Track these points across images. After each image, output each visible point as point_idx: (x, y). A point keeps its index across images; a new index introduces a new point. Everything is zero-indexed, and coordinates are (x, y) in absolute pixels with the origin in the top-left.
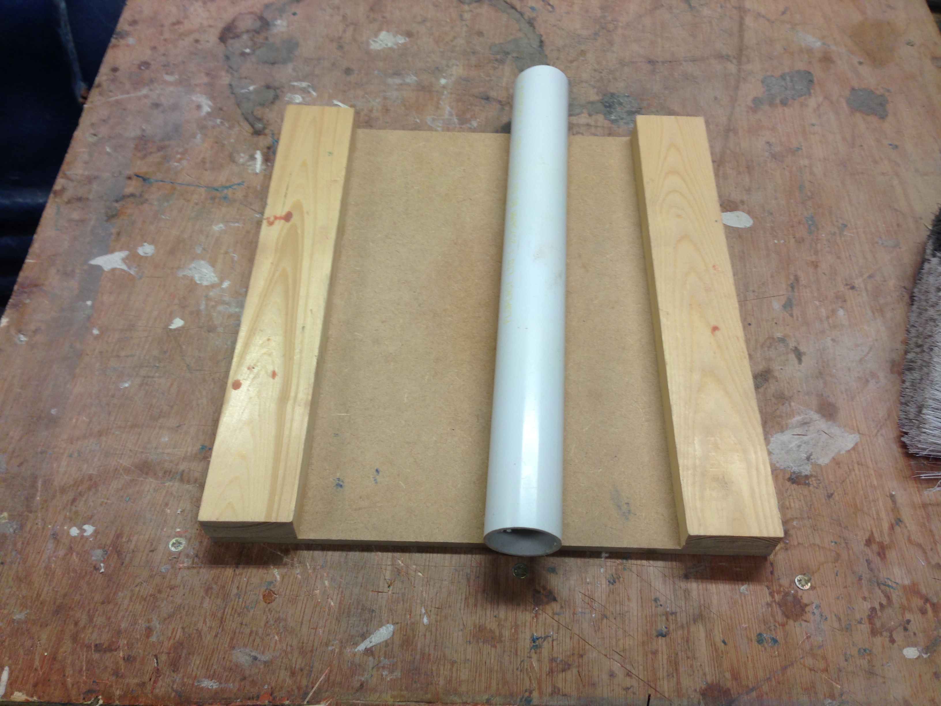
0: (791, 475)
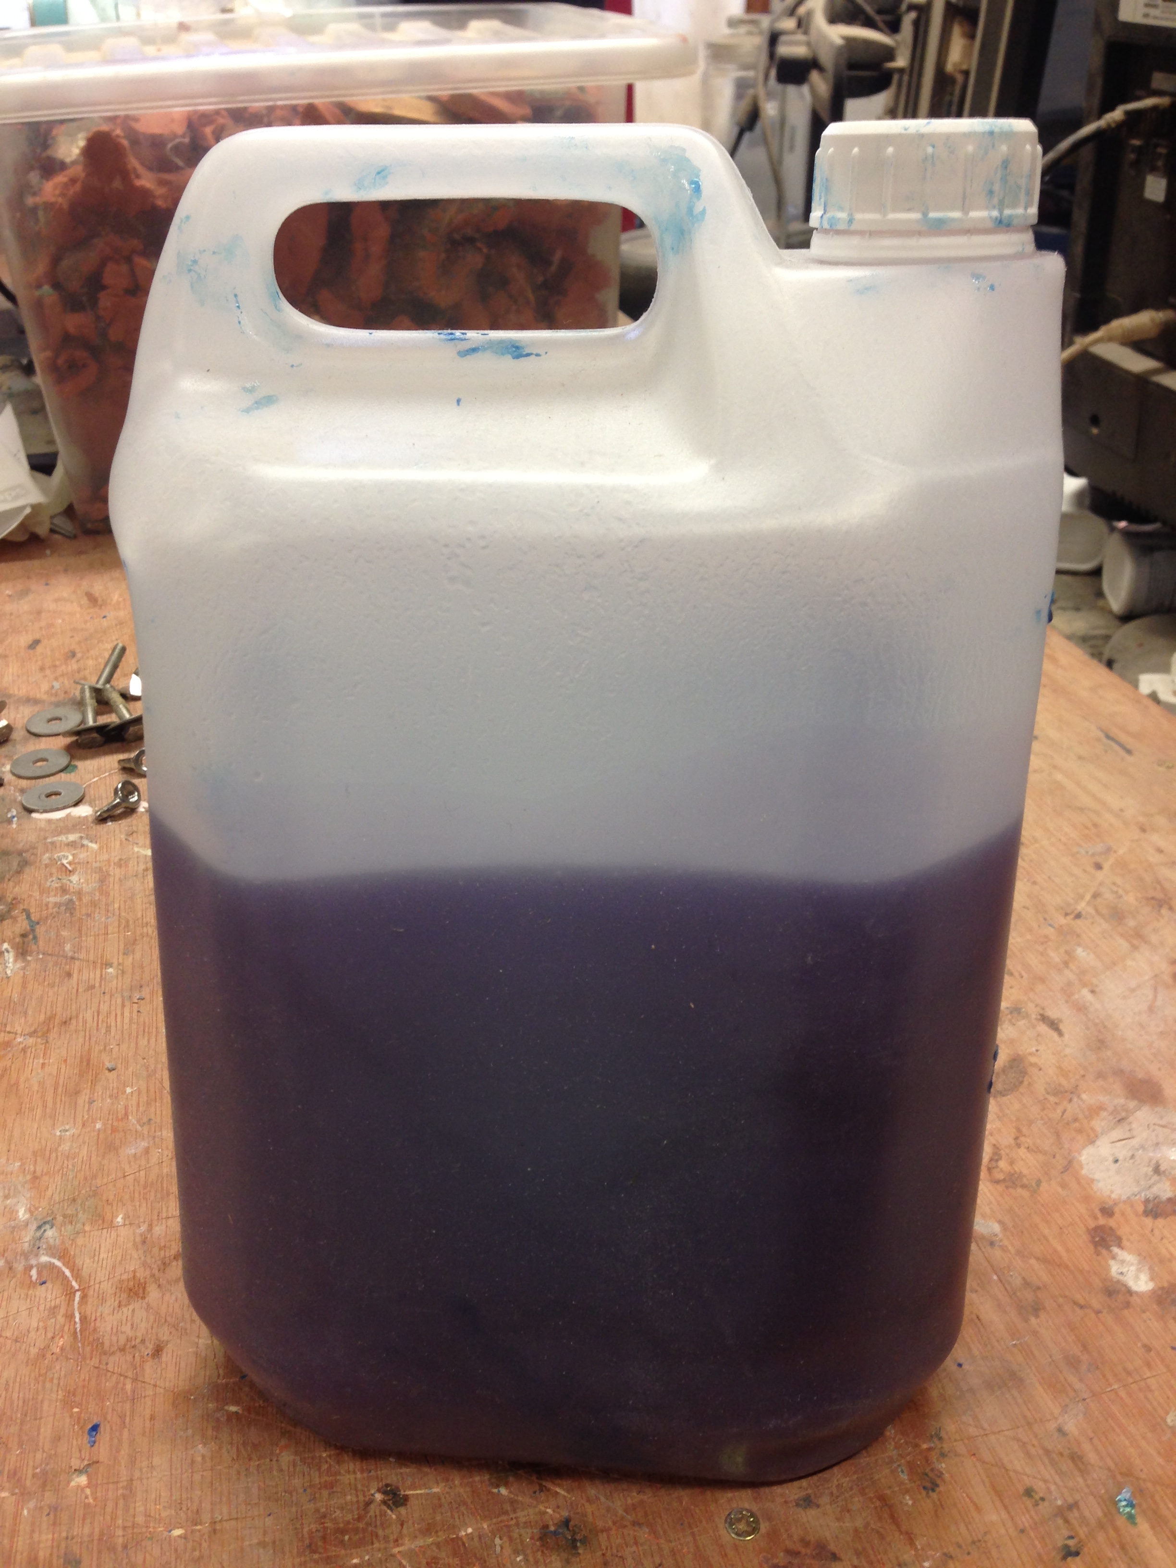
0: (1145, 1206)
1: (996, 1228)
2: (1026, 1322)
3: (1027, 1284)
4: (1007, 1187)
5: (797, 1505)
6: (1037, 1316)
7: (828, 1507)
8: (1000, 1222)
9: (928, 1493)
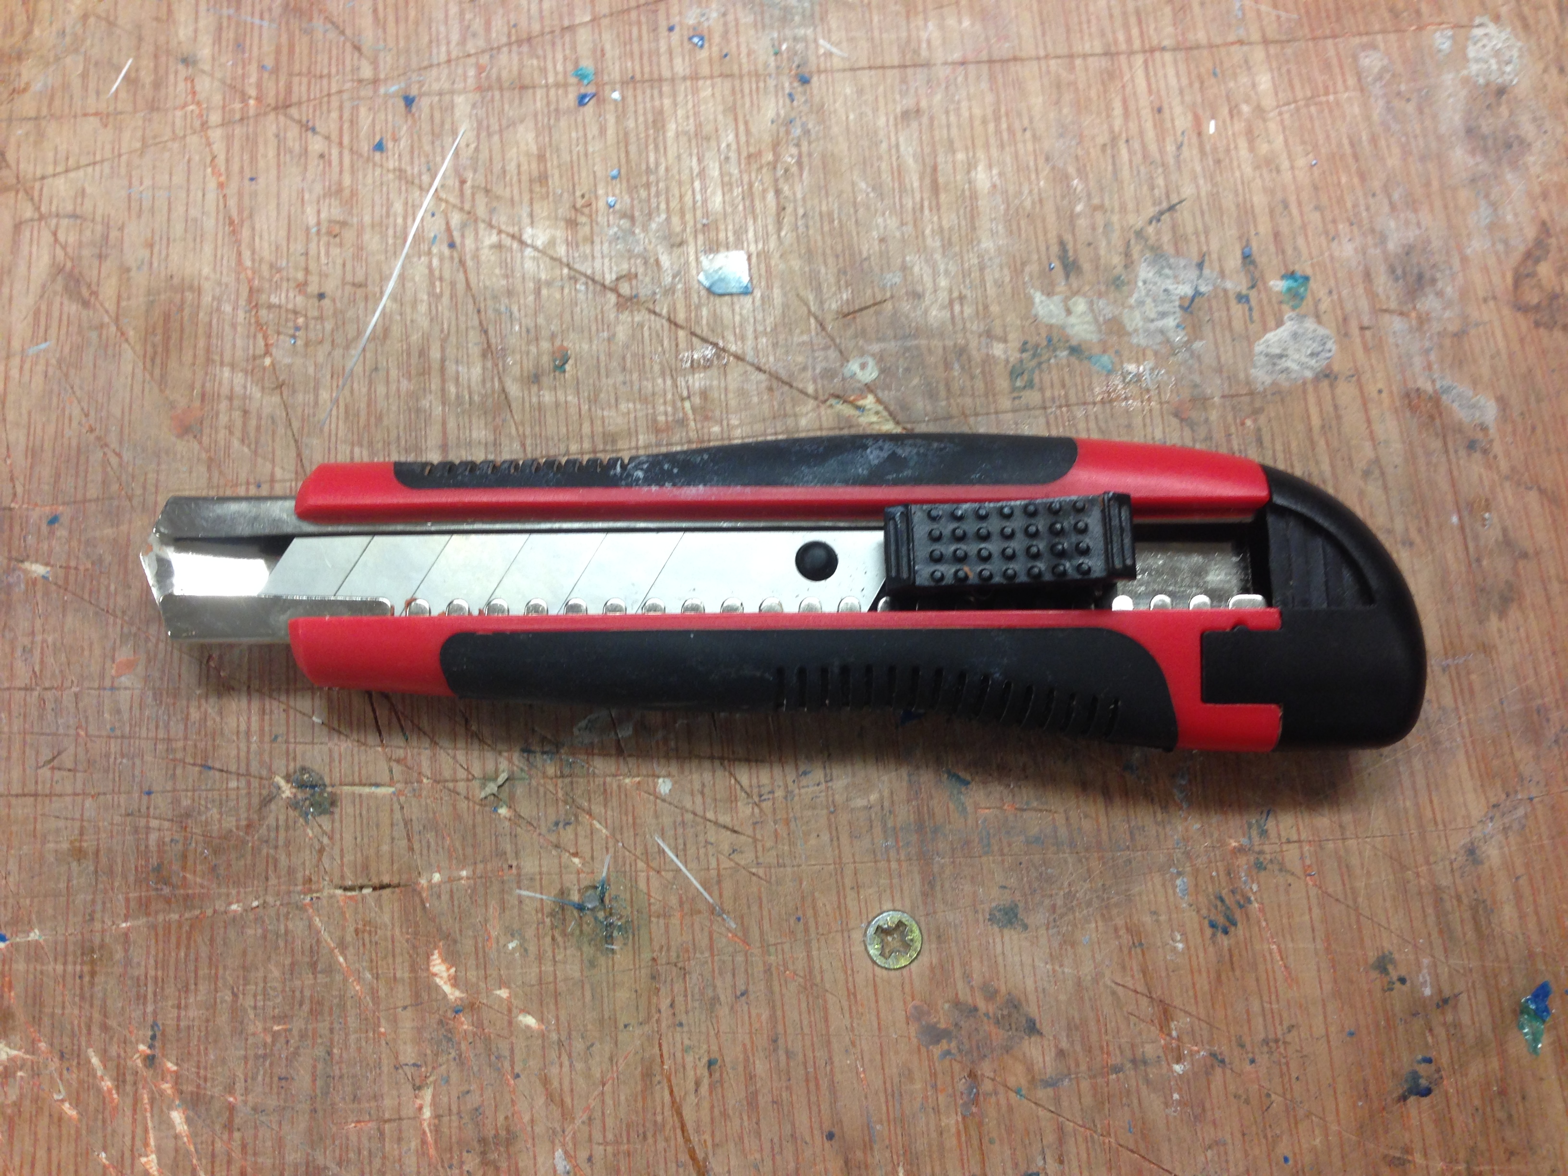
1: (1490, 412)
2: (1481, 622)
3: (1507, 542)
4: (1537, 324)
5: (992, 919)
6: (1502, 615)
7: (1042, 931)
8: (1502, 402)
9: (1214, 935)
